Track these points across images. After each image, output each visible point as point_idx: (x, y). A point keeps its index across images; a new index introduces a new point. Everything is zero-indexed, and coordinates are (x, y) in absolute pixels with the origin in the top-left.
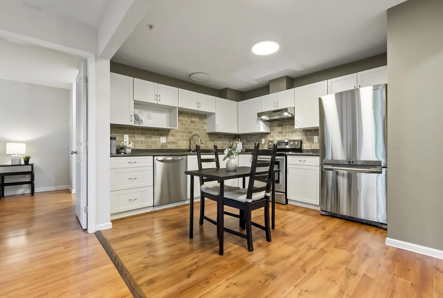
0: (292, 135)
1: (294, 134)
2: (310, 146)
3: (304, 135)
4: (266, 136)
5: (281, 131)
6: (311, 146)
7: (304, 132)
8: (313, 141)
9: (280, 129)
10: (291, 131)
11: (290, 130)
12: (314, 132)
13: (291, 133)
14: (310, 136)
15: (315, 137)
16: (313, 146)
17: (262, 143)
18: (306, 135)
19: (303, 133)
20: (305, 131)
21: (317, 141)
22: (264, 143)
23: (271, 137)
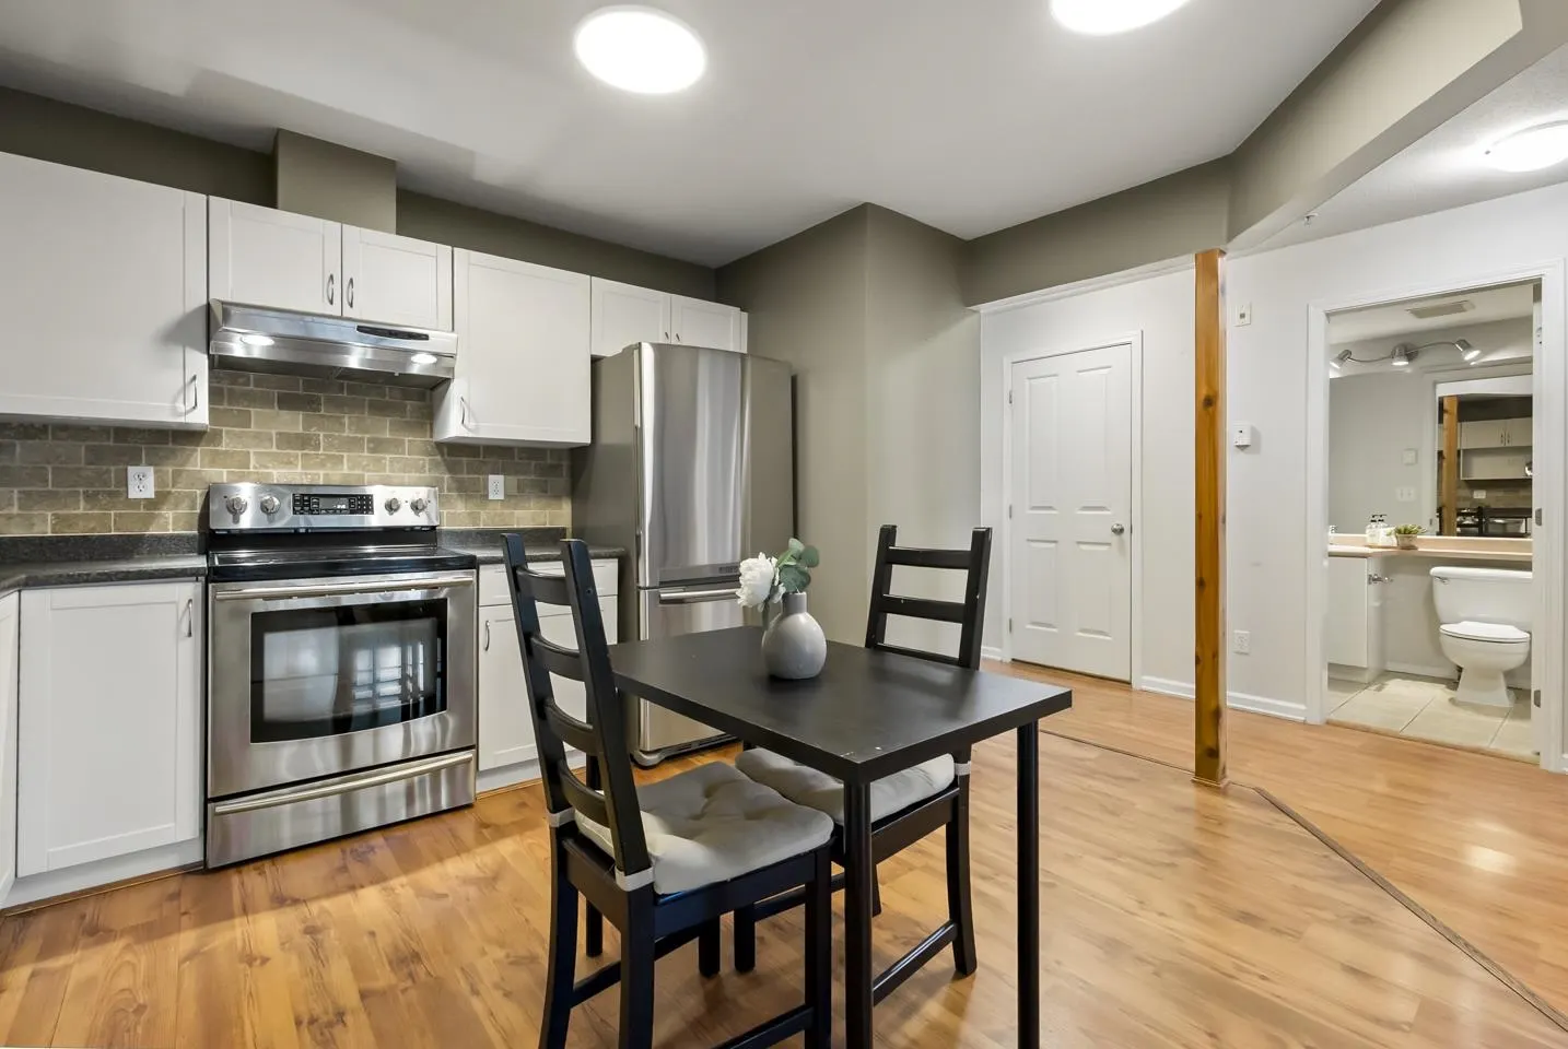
0: (379, 460)
1: (388, 456)
2: (469, 514)
3: (443, 468)
4: (173, 452)
5: (300, 430)
6: (474, 517)
7: (442, 455)
8: (487, 496)
9: (294, 421)
10: (370, 441)
11: (367, 436)
12: (487, 459)
13: (372, 450)
14: (468, 473)
15: (491, 477)
16: (483, 515)
17: (133, 493)
18: (451, 469)
19: (439, 458)
20: (445, 450)
21: (502, 498)
22: (150, 493)
23: (216, 459)
